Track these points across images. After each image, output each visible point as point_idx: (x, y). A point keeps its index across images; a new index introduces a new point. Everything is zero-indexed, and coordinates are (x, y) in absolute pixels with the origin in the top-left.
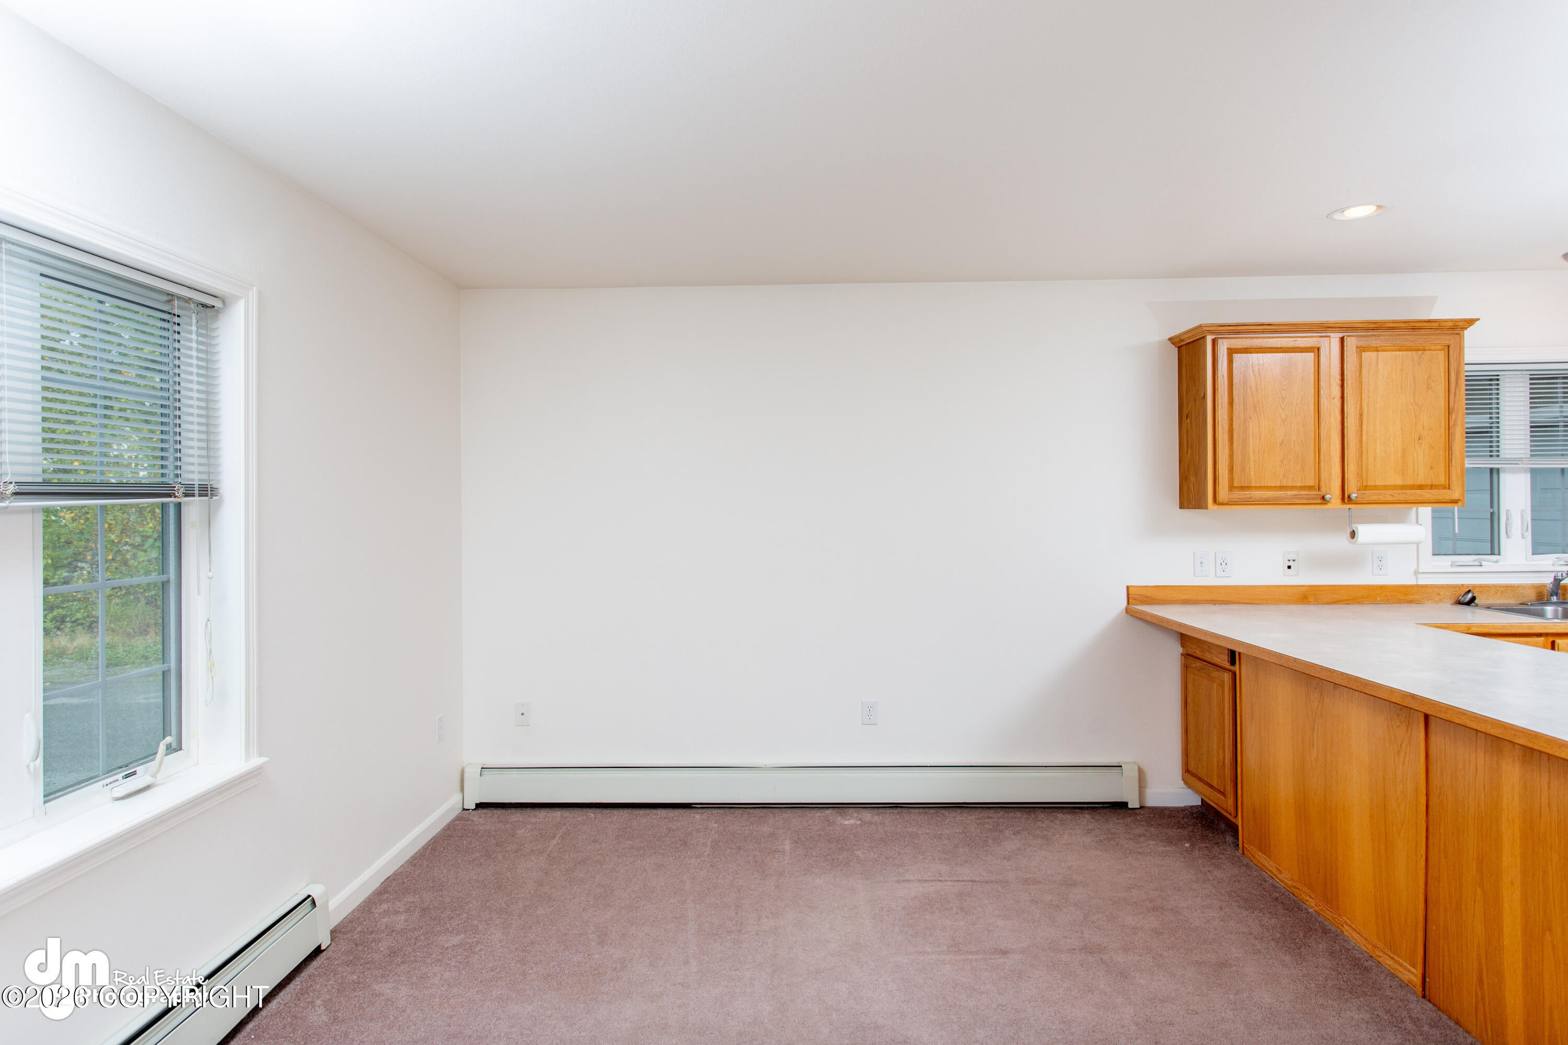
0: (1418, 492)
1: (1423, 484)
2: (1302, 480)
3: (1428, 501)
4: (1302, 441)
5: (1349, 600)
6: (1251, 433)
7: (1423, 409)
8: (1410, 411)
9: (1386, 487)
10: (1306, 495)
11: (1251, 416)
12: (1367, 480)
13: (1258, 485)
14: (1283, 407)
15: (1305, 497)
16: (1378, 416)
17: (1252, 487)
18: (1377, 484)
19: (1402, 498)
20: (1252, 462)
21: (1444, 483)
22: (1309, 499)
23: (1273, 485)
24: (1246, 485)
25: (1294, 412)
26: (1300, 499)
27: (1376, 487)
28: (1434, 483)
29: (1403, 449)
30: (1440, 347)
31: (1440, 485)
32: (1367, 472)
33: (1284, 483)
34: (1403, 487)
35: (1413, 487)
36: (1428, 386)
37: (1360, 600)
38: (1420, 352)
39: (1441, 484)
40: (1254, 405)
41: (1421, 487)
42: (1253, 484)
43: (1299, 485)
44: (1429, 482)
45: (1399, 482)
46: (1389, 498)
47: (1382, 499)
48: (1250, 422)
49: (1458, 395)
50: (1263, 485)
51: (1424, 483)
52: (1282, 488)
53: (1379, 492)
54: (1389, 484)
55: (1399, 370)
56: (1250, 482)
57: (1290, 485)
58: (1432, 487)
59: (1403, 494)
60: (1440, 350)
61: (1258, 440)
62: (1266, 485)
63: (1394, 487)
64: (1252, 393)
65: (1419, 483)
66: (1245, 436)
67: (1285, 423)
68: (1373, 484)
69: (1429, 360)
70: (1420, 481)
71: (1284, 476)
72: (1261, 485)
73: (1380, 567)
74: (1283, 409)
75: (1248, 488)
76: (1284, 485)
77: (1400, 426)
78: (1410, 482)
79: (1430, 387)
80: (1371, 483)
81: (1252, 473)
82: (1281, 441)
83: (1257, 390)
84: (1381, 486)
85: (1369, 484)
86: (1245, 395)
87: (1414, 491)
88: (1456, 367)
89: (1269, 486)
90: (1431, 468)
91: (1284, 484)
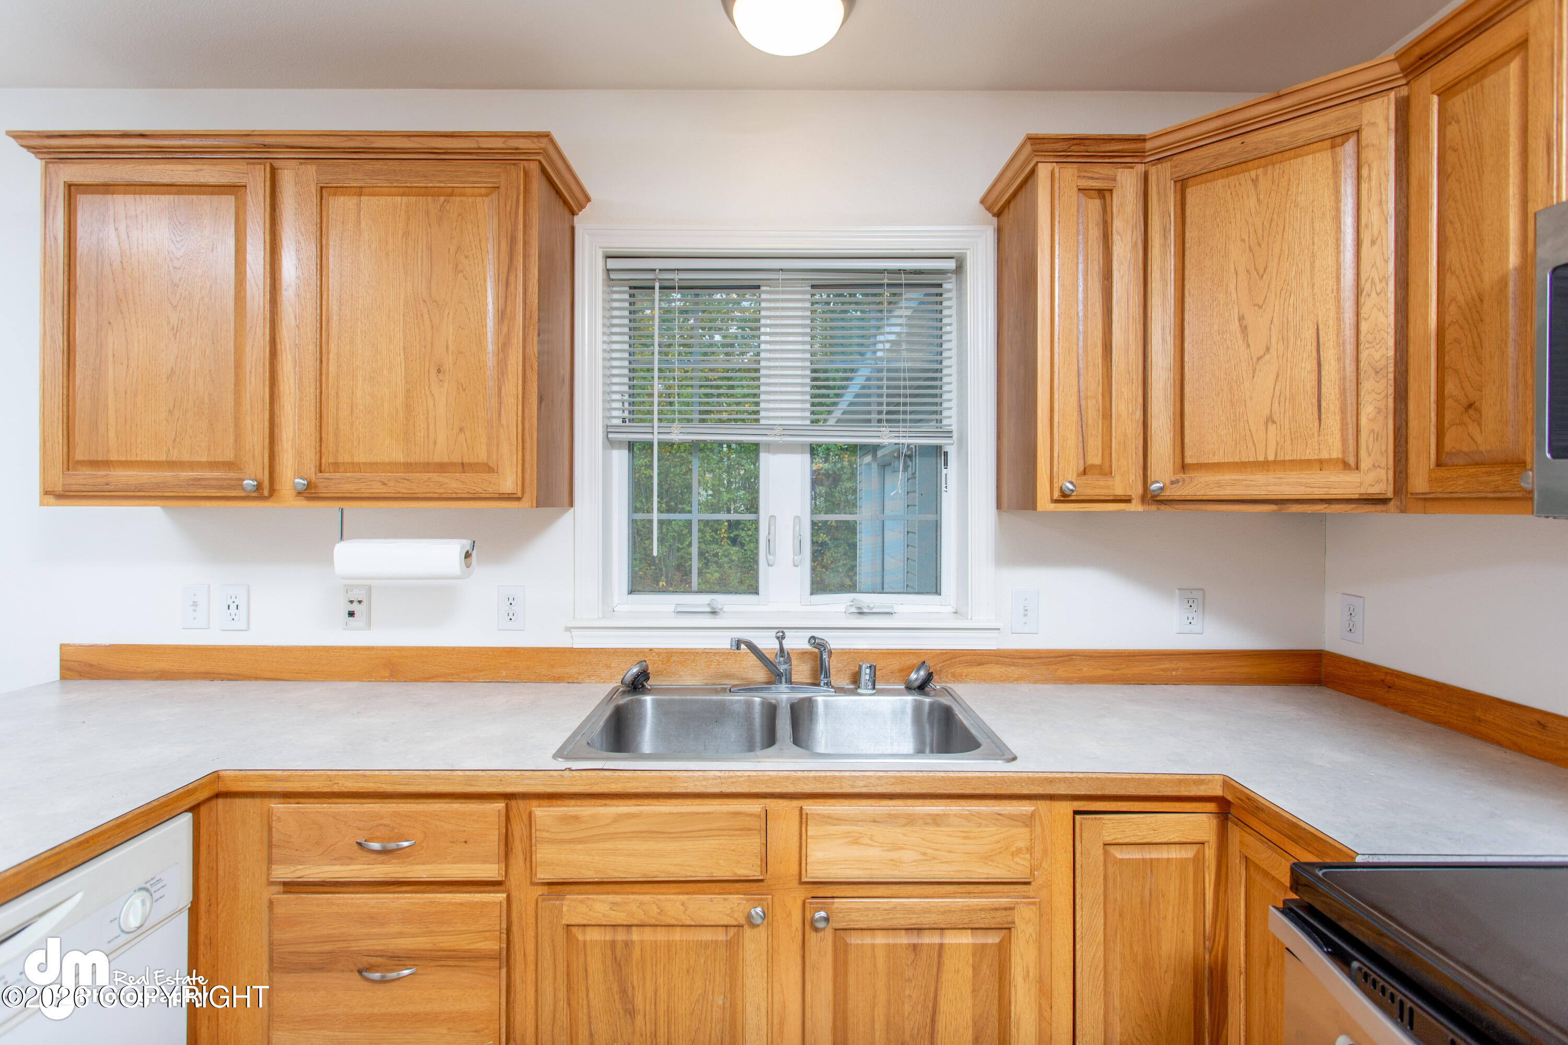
0: (435, 477)
1: (444, 461)
2: (209, 450)
3: (454, 496)
4: (210, 371)
5: (452, 675)
6: (110, 356)
7: (446, 313)
8: (422, 316)
9: (374, 466)
10: (216, 479)
11: (111, 321)
12: (337, 451)
13: (123, 458)
14: (175, 303)
15: (213, 483)
16: (359, 324)
17: (111, 462)
18: (356, 460)
19: (403, 488)
20: (111, 412)
21: (485, 461)
22: (221, 487)
23: (153, 459)
24: (100, 458)
25: (195, 313)
26: (205, 487)
27: (356, 467)
28: (466, 461)
29: (408, 391)
30: (483, 191)
31: (478, 464)
32: (336, 436)
33: (175, 454)
34: (409, 467)
35: (427, 467)
36: (457, 266)
37: (471, 675)
38: (442, 199)
39: (480, 461)
40: (117, 296)
41: (442, 467)
42: (114, 457)
43: (204, 459)
44: (456, 459)
45: (399, 456)
46: (378, 489)
47: (365, 490)
48: (110, 331)
49: (513, 286)
50: (134, 458)
51: (446, 460)
52: (172, 465)
53: (358, 475)
54: (378, 459)
55: (401, 232)
56: (108, 451)
57: (186, 457)
58: (464, 467)
59: (406, 482)
60: (481, 195)
61: (125, 366)
62: (139, 459)
63: (392, 466)
64: (113, 274)
65: (437, 459)
66: (98, 361)
67: (178, 336)
68: (347, 459)
69: (459, 215)
70: (440, 454)
71: (175, 440)
72: (129, 459)
73: (511, 616)
74: (175, 307)
75: (107, 464)
76: (174, 459)
77: (402, 346)
78: (419, 456)
79: (460, 267)
80: (344, 458)
81: (112, 434)
82: (170, 372)
83: (123, 268)
84: (364, 463)
85: (340, 460)
86: (99, 277)
87: (425, 476)
88: (509, 229)
89: (145, 462)
90: (461, 429)
91: (175, 456)
